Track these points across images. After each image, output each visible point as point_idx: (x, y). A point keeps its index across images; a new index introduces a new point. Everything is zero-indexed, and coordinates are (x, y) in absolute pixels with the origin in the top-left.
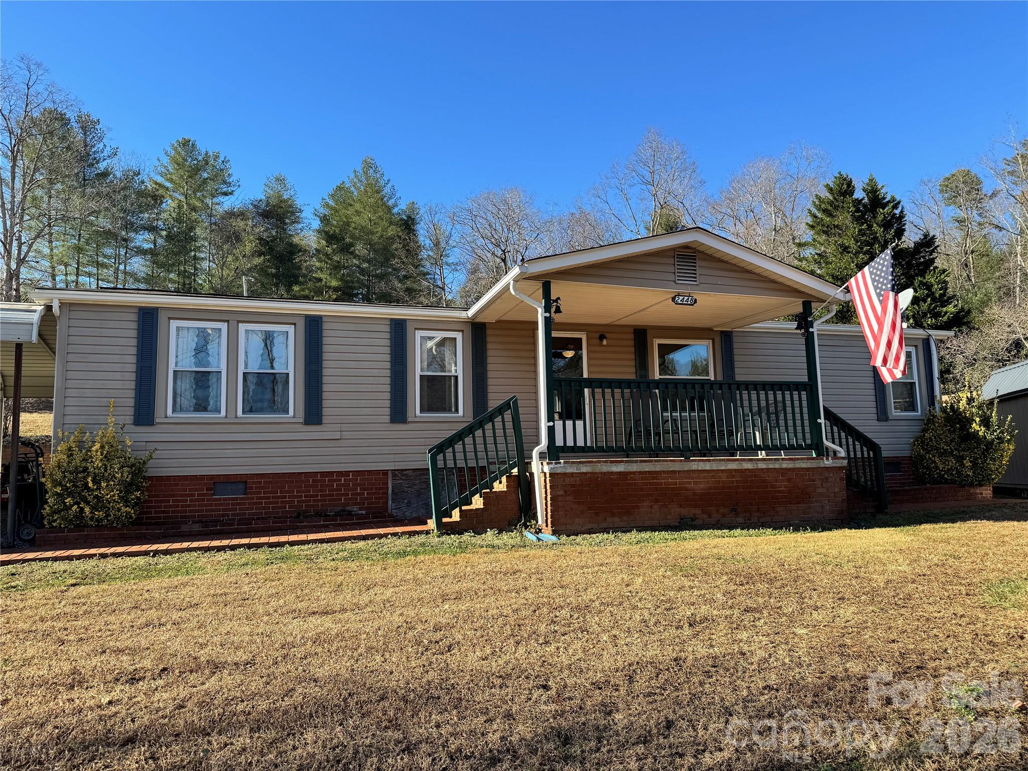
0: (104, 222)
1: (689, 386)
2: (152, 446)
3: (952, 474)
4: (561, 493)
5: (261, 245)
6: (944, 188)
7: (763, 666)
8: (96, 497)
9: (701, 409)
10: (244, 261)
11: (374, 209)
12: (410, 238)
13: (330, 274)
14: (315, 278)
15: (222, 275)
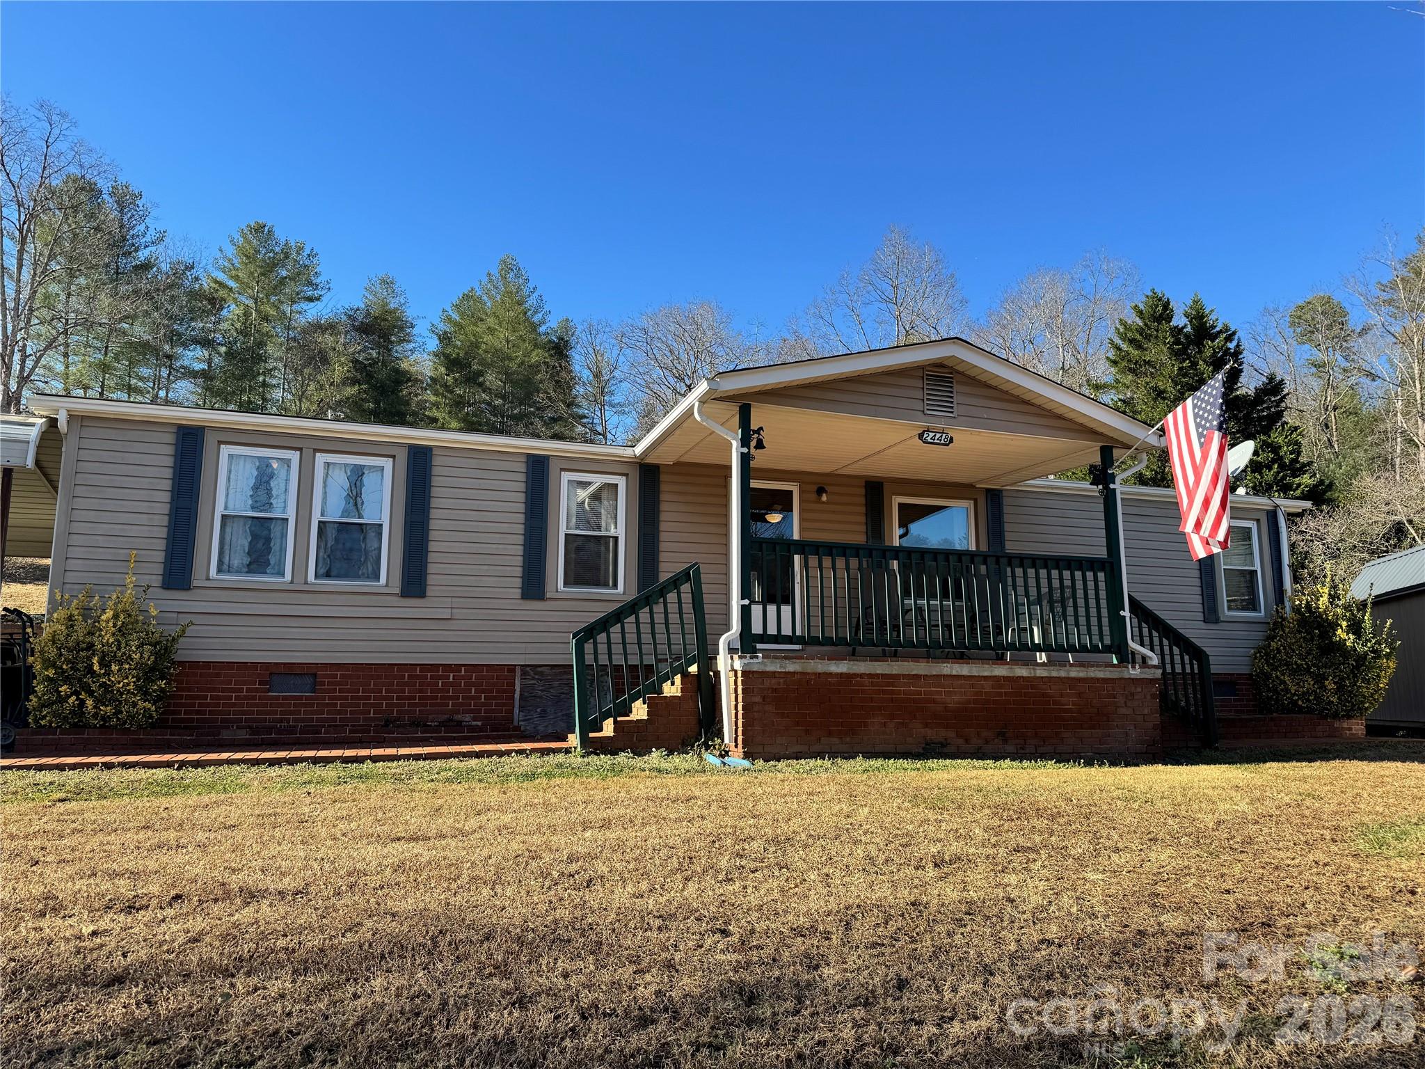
0: (140, 331)
1: (940, 558)
2: (184, 620)
3: (1308, 700)
4: (758, 699)
5: (356, 371)
6: (1297, 320)
7: (1039, 916)
8: (103, 685)
9: (958, 596)
10: (329, 390)
11: (514, 325)
12: (561, 366)
13: (450, 413)
14: (428, 417)
15: (300, 408)
